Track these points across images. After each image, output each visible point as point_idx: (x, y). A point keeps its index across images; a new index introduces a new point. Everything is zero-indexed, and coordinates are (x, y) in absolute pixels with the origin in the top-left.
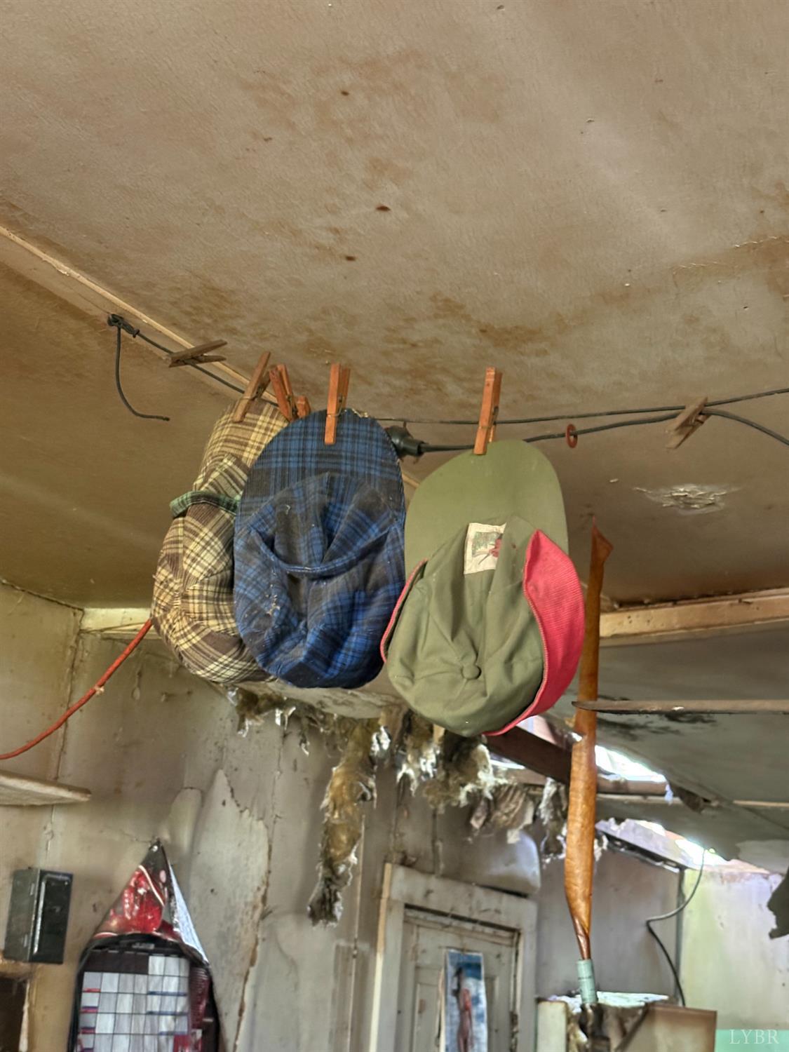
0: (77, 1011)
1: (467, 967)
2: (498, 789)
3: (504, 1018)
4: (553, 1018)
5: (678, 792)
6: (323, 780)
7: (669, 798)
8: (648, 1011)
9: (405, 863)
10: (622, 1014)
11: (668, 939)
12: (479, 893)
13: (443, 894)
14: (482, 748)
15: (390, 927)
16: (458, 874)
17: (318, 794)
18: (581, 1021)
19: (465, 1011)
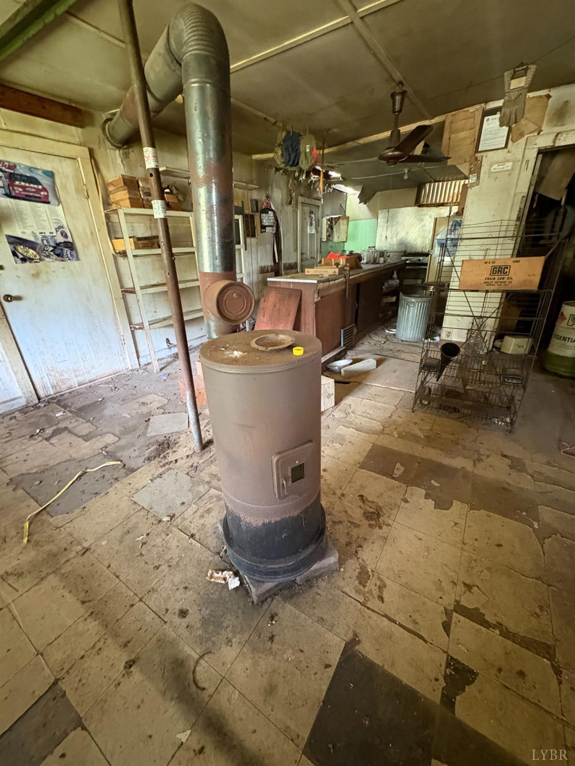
0: (261, 219)
1: (311, 212)
2: (315, 181)
3: (317, 220)
4: (325, 220)
5: (342, 178)
6: (288, 182)
7: (341, 179)
8: (339, 218)
9: (301, 195)
10: (335, 218)
11: (344, 207)
12: (313, 200)
13: (308, 201)
14: (312, 173)
15: (300, 207)
16: (309, 197)
17: (288, 185)
18: (329, 220)
19: (311, 219)
